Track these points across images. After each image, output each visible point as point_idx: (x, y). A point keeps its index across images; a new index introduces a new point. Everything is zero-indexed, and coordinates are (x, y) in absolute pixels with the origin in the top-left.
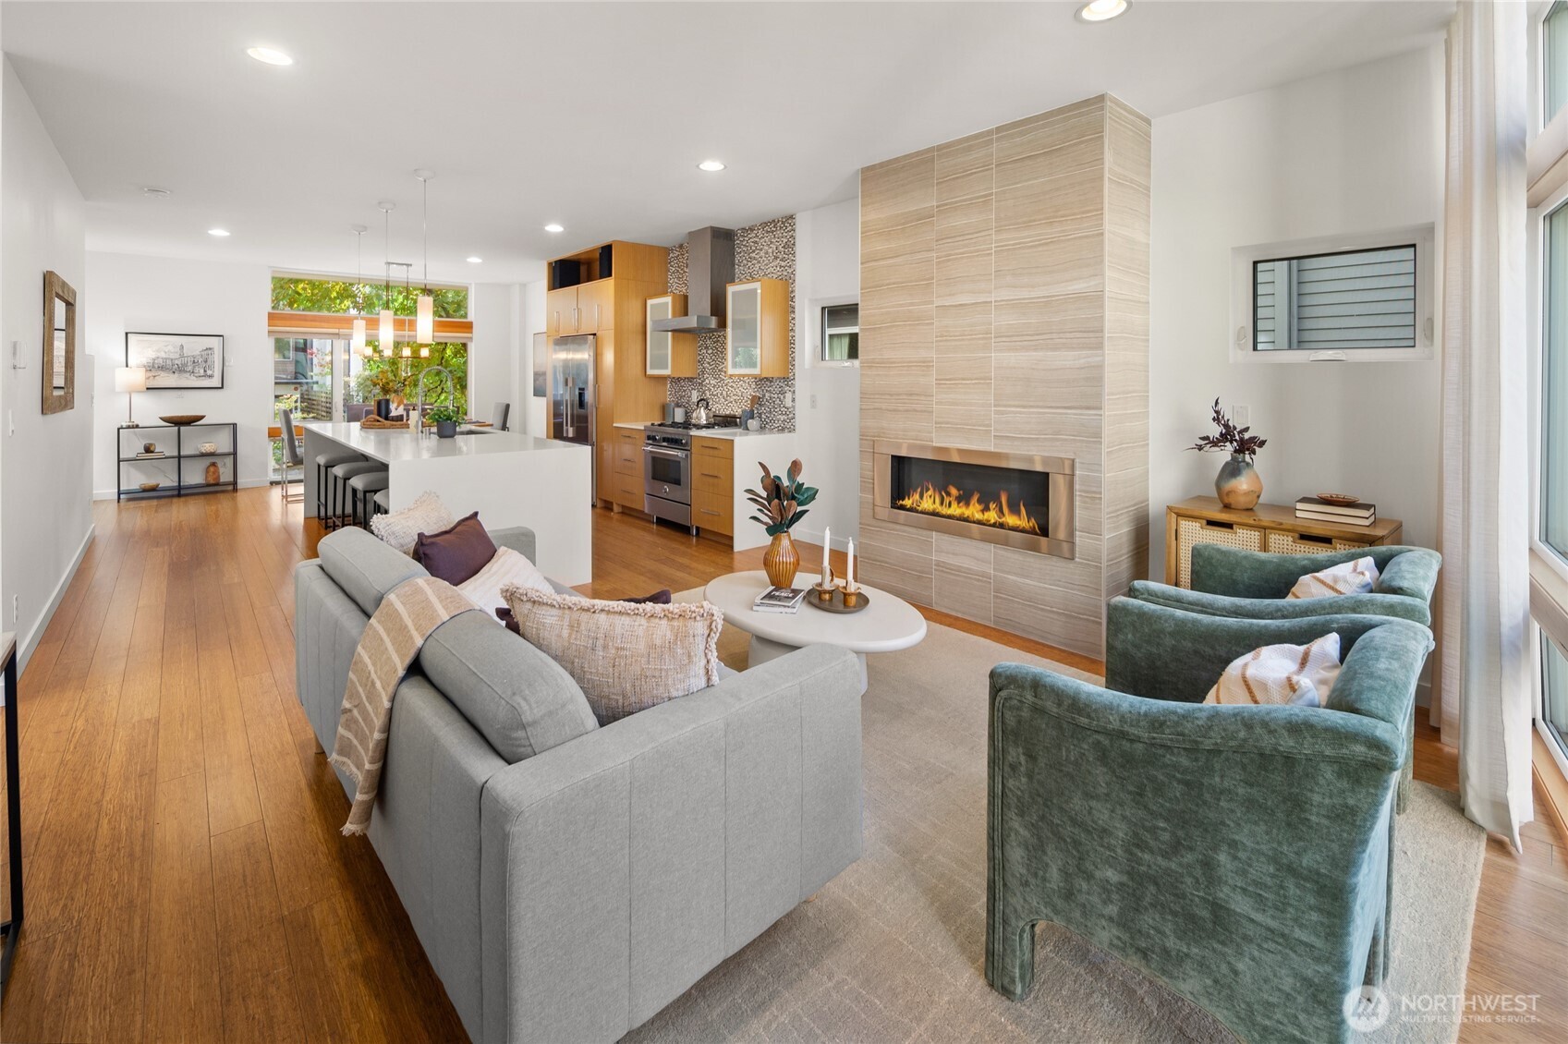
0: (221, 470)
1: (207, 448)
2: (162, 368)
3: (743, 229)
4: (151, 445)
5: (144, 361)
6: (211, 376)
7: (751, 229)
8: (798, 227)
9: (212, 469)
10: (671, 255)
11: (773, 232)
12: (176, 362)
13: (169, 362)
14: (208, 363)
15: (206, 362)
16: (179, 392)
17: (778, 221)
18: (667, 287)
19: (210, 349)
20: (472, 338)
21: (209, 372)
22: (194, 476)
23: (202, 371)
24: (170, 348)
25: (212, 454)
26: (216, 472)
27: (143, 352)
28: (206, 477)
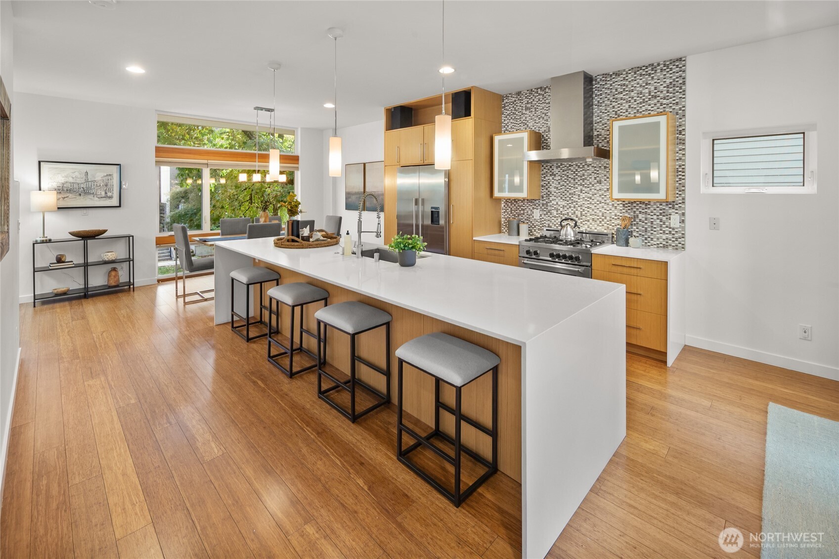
0: (120, 273)
1: (110, 256)
2: (69, 191)
3: (606, 75)
4: (62, 256)
5: (55, 185)
6: (111, 197)
7: (617, 74)
8: (689, 68)
9: (113, 273)
10: (505, 101)
11: (650, 74)
12: (82, 186)
13: (76, 186)
14: (109, 187)
15: (106, 185)
16: (85, 211)
17: (659, 65)
18: (501, 127)
19: (110, 175)
20: (298, 168)
21: (109, 194)
22: (98, 279)
23: (103, 193)
24: (77, 174)
25: (113, 262)
26: (117, 276)
27: (53, 177)
28: (108, 280)
